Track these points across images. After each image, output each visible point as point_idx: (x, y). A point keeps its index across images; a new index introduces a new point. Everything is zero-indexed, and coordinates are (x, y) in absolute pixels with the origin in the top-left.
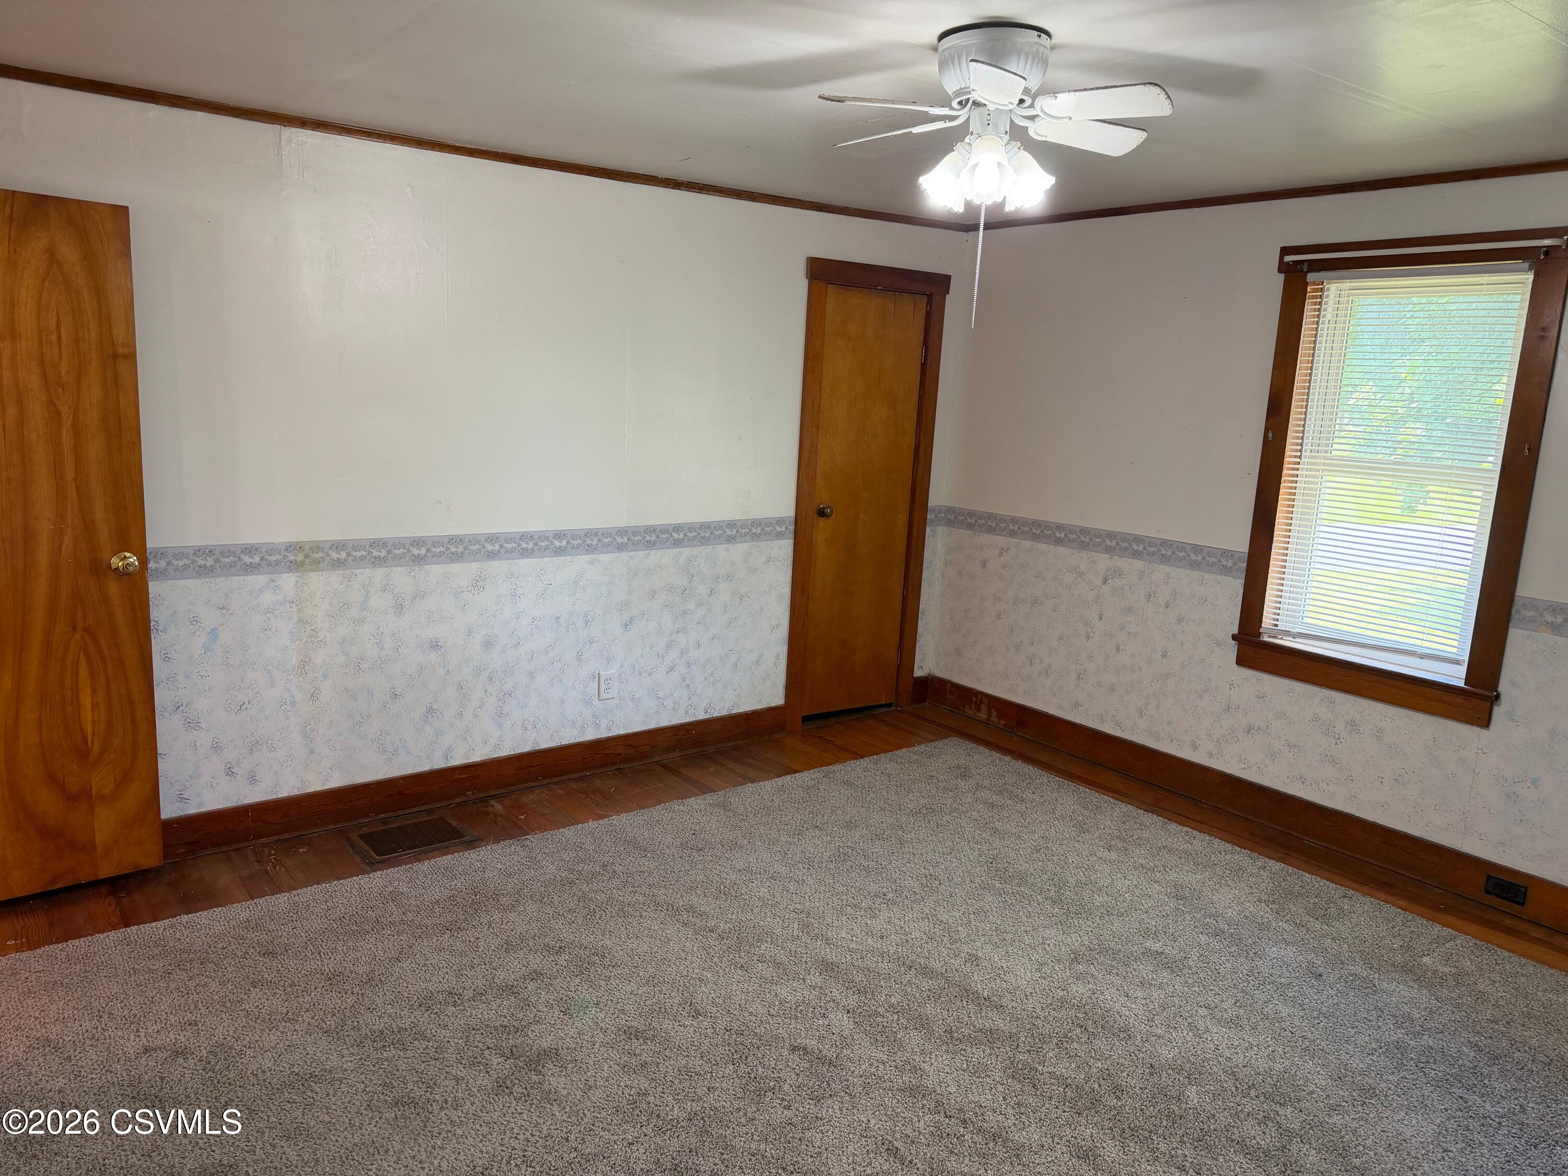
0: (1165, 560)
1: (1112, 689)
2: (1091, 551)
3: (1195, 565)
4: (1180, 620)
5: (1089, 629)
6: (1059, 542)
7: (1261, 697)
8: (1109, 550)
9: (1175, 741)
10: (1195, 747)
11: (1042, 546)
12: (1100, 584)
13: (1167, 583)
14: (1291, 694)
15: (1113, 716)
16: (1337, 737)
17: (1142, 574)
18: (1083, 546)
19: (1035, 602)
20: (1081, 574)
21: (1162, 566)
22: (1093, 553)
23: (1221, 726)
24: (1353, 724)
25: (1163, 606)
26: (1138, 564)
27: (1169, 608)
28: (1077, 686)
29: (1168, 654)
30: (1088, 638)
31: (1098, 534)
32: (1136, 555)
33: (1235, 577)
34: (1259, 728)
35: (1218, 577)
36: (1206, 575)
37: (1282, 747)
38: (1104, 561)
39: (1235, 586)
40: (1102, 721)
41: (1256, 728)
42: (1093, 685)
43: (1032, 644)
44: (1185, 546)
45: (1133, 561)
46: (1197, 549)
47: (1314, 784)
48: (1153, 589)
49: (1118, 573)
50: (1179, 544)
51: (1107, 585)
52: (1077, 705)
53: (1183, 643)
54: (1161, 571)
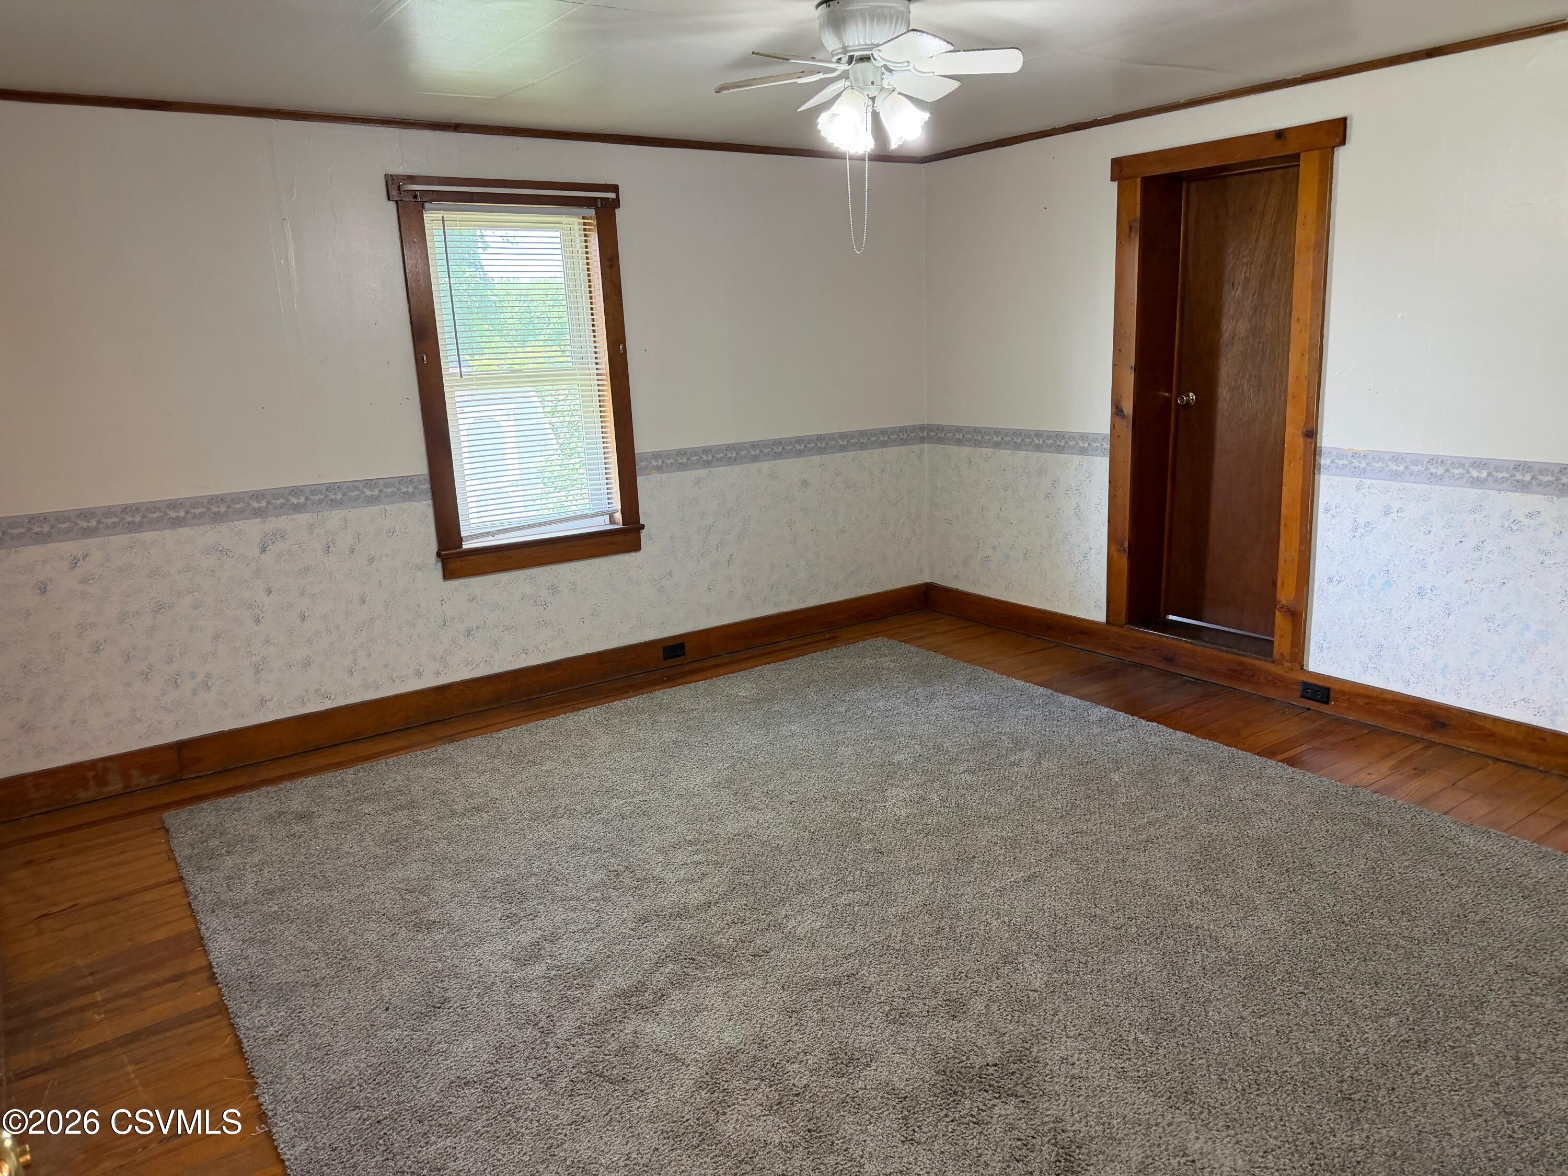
0: (335, 504)
1: (307, 663)
2: (233, 521)
3: (372, 501)
4: (371, 560)
5: (257, 611)
6: (177, 523)
7: (473, 599)
8: (259, 513)
9: (397, 680)
10: (419, 674)
11: (148, 536)
12: (259, 555)
13: (346, 528)
14: (499, 586)
15: (317, 691)
16: (544, 603)
17: (311, 527)
18: (218, 518)
19: (159, 608)
20: (225, 552)
21: (335, 512)
22: (236, 523)
23: (441, 643)
24: (553, 588)
25: (347, 552)
26: (303, 518)
27: (355, 553)
28: (258, 682)
29: (367, 599)
30: (258, 621)
31: (236, 498)
32: (298, 508)
33: (419, 501)
34: (478, 627)
35: (403, 505)
36: (388, 507)
37: (501, 634)
38: (254, 528)
39: (424, 509)
40: (303, 703)
41: (474, 629)
42: (280, 670)
43: (170, 662)
44: (357, 484)
45: (295, 516)
46: (370, 484)
47: (535, 650)
48: (330, 539)
49: (279, 535)
50: (349, 484)
51: (267, 553)
52: (263, 702)
53: (380, 582)
54: (335, 517)
